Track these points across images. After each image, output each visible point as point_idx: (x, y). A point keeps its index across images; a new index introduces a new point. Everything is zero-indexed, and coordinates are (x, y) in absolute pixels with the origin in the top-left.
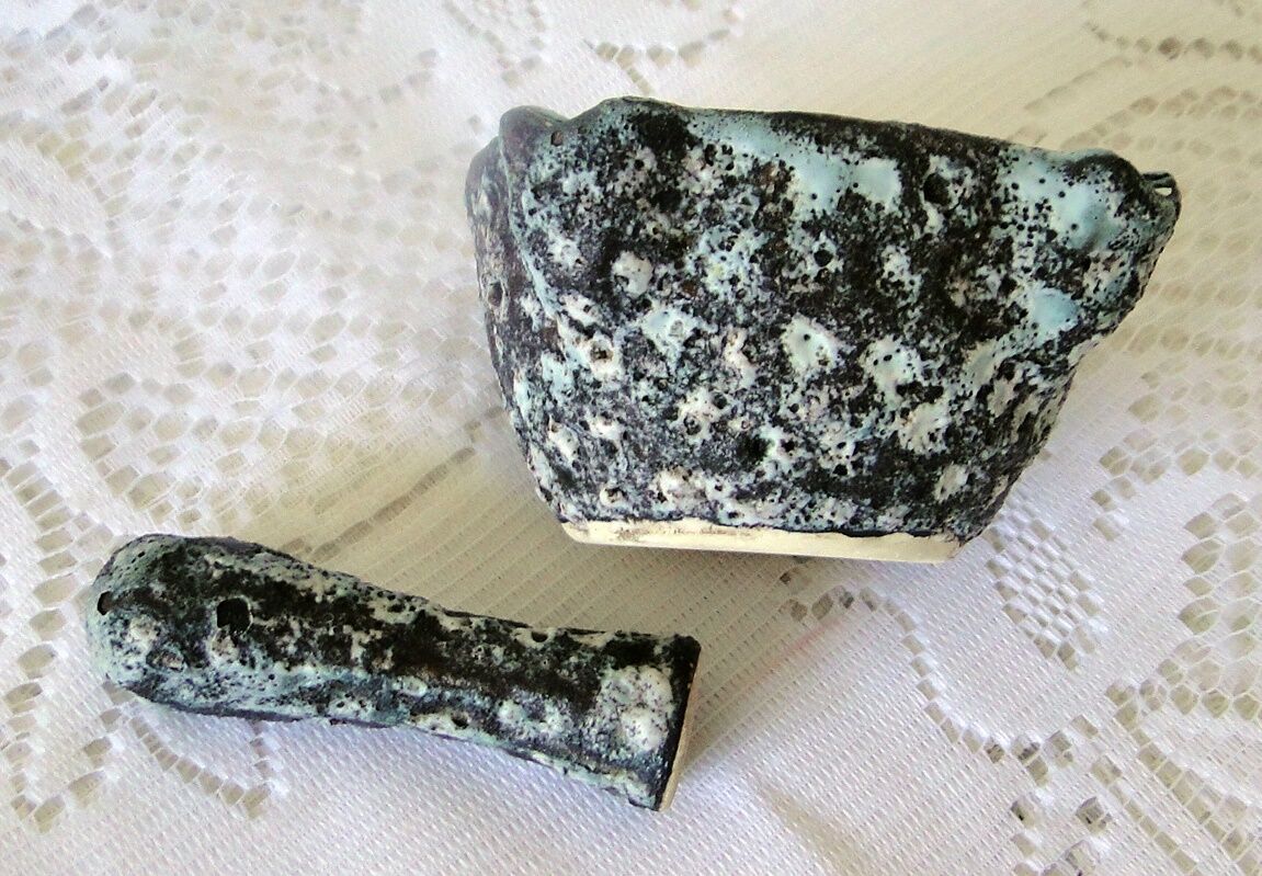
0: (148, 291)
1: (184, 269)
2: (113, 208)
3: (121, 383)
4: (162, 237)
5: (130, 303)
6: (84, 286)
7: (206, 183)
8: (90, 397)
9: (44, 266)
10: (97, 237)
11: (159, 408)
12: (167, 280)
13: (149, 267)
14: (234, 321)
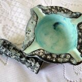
0: (12, 18)
1: (15, 17)
2: (12, 10)
3: (7, 25)
4: (15, 14)
5: (10, 18)
6: (7, 16)
7: (19, 10)
8: (4, 26)
9: (5, 13)
10: (9, 12)
11: (9, 28)
12: (14, 17)
13: (13, 16)
14: (18, 23)
